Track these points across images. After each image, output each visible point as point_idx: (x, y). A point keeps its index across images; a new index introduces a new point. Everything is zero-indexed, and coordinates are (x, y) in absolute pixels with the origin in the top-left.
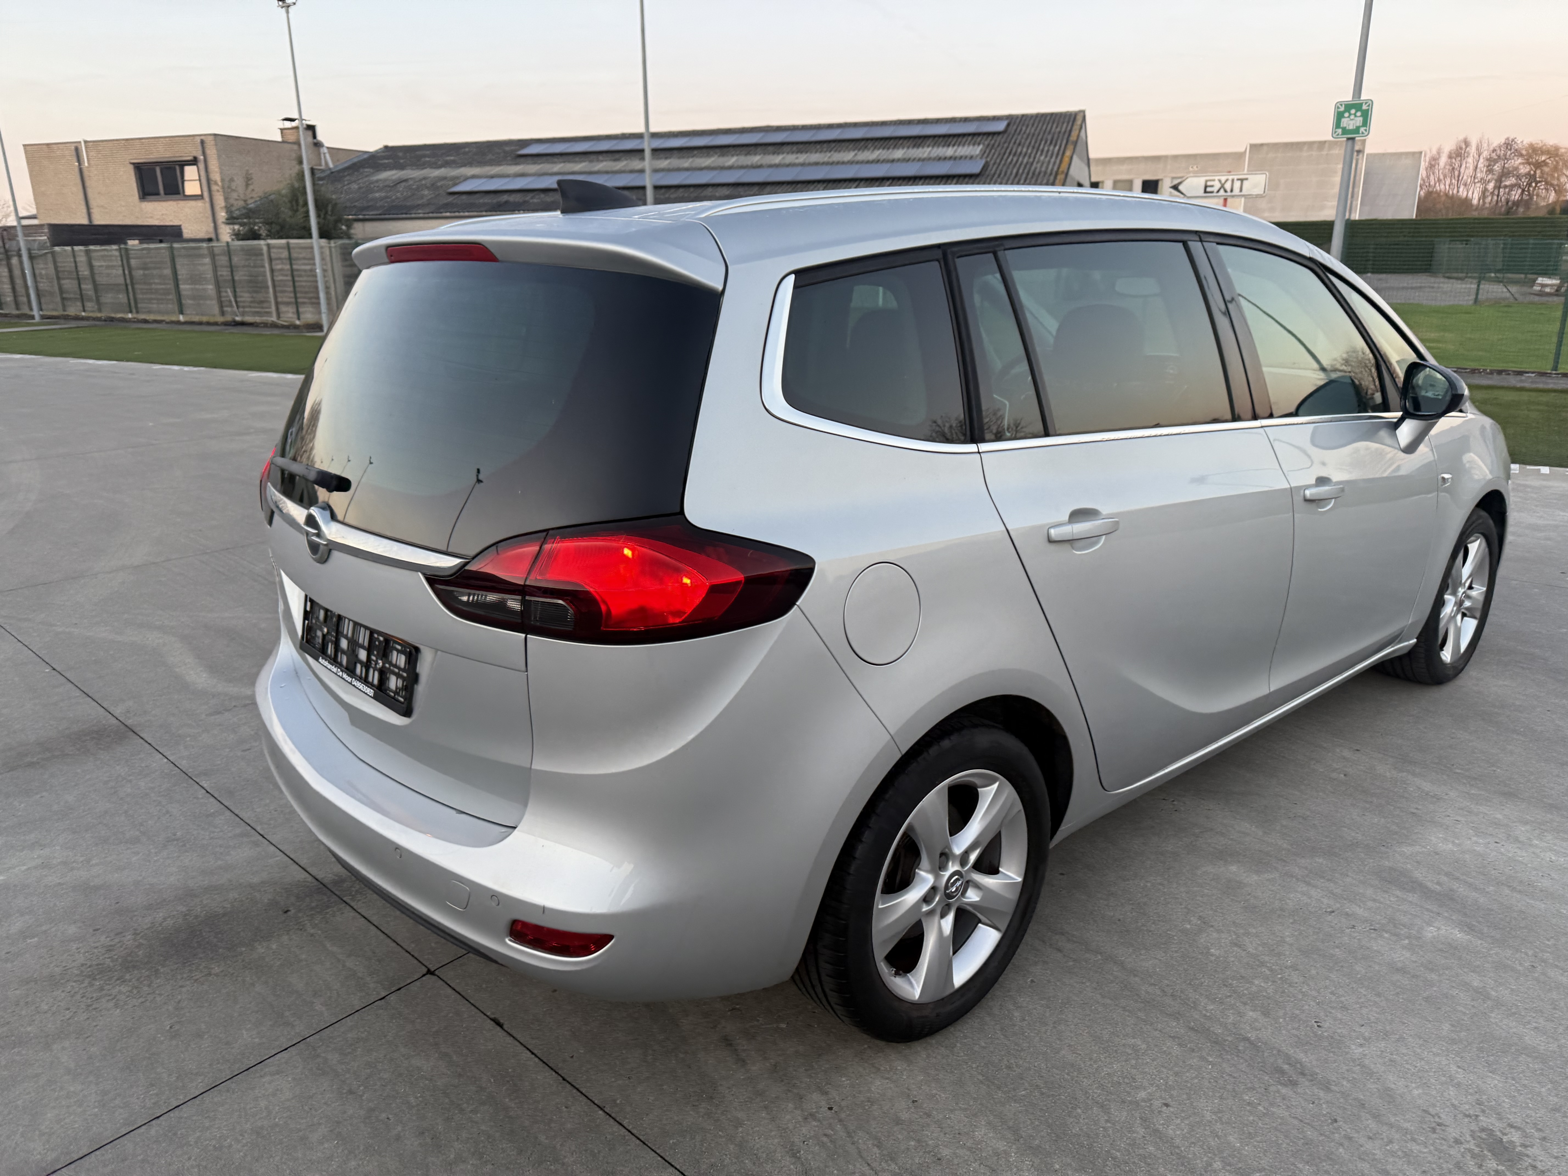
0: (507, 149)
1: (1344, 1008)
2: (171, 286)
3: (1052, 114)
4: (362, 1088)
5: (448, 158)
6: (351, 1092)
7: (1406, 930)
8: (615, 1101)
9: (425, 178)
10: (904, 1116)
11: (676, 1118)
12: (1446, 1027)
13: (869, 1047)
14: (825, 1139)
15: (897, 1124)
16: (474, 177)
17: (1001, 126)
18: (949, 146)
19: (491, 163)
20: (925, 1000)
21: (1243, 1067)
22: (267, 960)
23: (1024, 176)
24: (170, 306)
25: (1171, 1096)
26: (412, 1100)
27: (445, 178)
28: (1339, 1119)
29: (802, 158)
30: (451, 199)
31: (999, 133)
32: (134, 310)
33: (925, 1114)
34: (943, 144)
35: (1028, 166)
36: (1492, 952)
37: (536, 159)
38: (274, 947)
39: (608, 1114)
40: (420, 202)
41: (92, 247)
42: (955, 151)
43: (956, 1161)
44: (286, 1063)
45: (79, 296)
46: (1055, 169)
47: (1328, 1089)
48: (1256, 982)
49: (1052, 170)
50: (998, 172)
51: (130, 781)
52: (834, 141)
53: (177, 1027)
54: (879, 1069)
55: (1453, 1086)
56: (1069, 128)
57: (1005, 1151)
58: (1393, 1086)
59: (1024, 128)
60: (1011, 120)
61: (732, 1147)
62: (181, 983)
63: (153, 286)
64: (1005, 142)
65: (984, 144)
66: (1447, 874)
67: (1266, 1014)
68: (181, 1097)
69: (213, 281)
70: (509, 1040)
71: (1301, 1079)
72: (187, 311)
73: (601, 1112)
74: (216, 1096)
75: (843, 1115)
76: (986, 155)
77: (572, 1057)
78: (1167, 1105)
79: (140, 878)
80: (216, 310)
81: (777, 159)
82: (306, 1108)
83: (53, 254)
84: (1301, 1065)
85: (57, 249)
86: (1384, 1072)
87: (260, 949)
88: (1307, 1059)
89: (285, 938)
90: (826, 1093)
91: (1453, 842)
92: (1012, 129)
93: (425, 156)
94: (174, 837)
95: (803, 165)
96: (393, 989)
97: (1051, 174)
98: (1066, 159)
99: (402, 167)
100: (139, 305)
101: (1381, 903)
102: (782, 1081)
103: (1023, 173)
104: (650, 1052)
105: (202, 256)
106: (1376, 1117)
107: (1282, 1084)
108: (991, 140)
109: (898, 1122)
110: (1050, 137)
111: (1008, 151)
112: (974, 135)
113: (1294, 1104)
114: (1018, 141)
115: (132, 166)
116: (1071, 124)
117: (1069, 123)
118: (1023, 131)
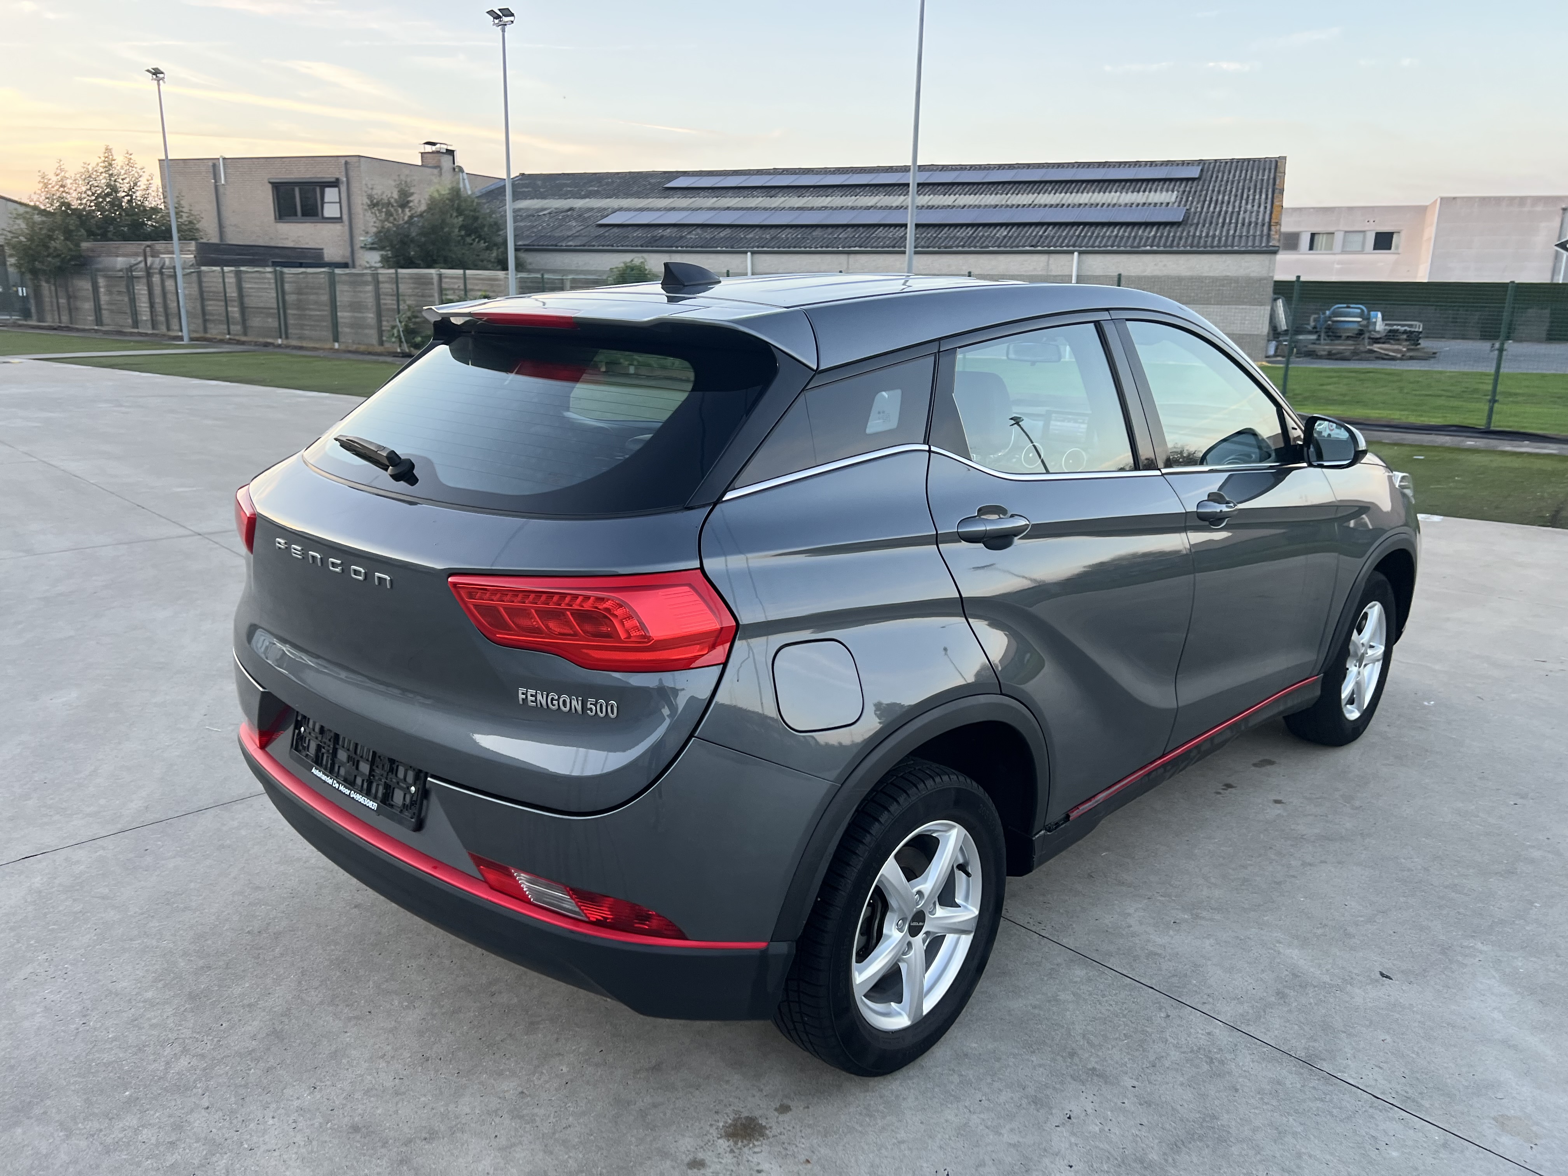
0: (653, 181)
2: (326, 313)
3: (1248, 161)
5: (591, 188)
9: (571, 209)
16: (620, 209)
17: (1195, 172)
18: (1138, 192)
19: (638, 195)
23: (1233, 225)
24: (324, 333)
27: (592, 209)
30: (602, 231)
31: (1193, 179)
32: (284, 336)
34: (1132, 189)
35: (1235, 215)
37: (686, 192)
40: (570, 233)
41: (242, 268)
42: (1147, 198)
45: (224, 319)
46: (1267, 219)
49: (1264, 219)
50: (1201, 221)
52: (1009, 183)
56: (1272, 176)
59: (1220, 175)
60: (1205, 166)
63: (307, 312)
64: (1201, 191)
65: (1178, 191)
69: (374, 309)
72: (342, 339)
76: (1183, 203)
80: (374, 341)
83: (199, 273)
85: (203, 268)
92: (1207, 175)
93: (567, 185)
97: (1263, 225)
99: (543, 197)
100: (290, 331)
103: (1230, 223)
105: (366, 283)
108: (1186, 187)
110: (1252, 186)
111: (1208, 199)
112: (1164, 180)
114: (1216, 189)
115: (270, 186)
116: (1273, 171)
117: (1270, 170)
118: (1219, 178)
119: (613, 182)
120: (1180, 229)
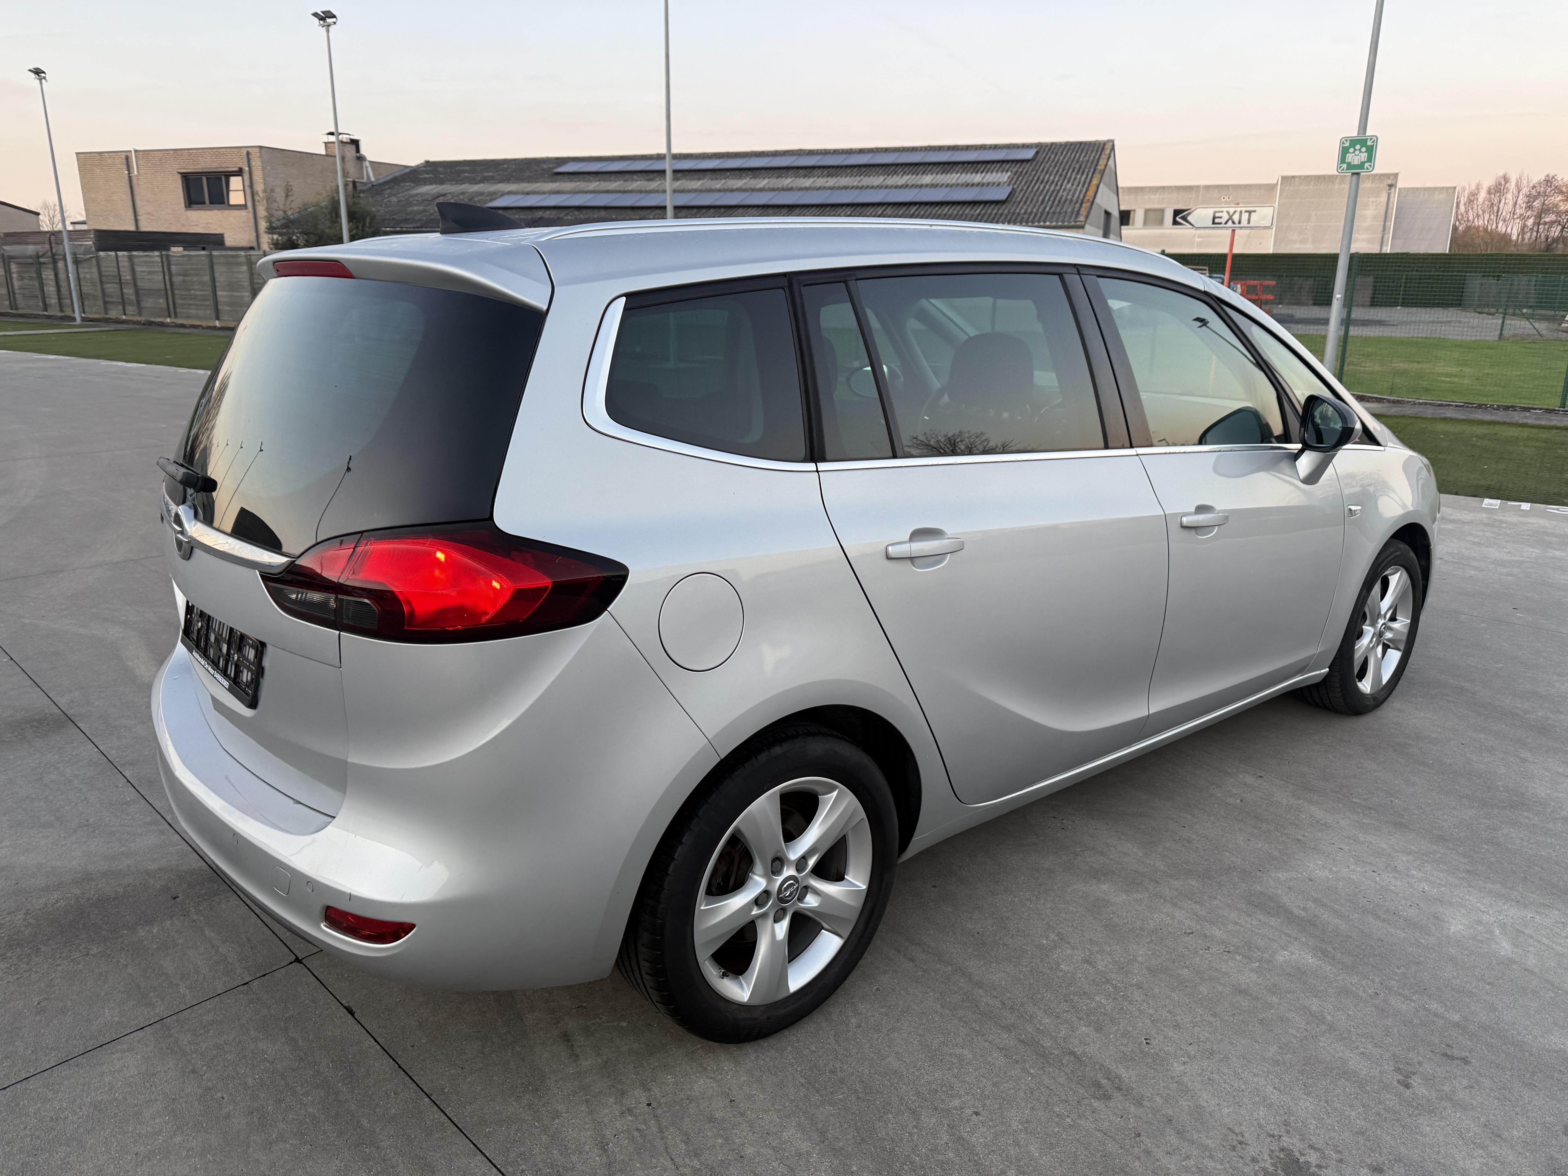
0: (544, 166)
1: (1177, 1027)
2: (209, 292)
3: (1081, 143)
4: (205, 1068)
5: (487, 174)
6: (193, 1071)
7: (1259, 953)
8: (443, 1089)
9: (463, 193)
10: (719, 1115)
11: (497, 1108)
12: (1274, 1049)
13: (702, 1047)
14: (636, 1134)
15: (710, 1121)
16: (507, 194)
17: (1029, 154)
18: (977, 172)
19: (528, 180)
20: (756, 1002)
21: (1062, 1080)
22: (145, 943)
23: (1050, 203)
24: (208, 312)
25: (984, 1106)
26: (250, 1081)
27: (483, 193)
28: (1142, 1133)
29: (832, 182)
31: (1028, 161)
32: (172, 315)
33: (740, 1113)
34: (972, 170)
35: (1055, 193)
36: (1338, 978)
37: (570, 177)
38: (155, 931)
39: (433, 1101)
41: (133, 253)
42: (983, 178)
43: (757, 1160)
44: (139, 1041)
45: (120, 301)
46: (1081, 197)
47: (1140, 1104)
48: (1097, 998)
49: (1078, 197)
50: (1024, 199)
51: (58, 768)
52: (865, 166)
53: (43, 1004)
54: (706, 1069)
55: (1264, 1106)
56: (1097, 157)
57: (807, 1152)
58: (1205, 1104)
59: (1053, 157)
60: (1040, 148)
61: (544, 1137)
62: (59, 962)
63: (192, 292)
64: (1033, 170)
65: (1012, 172)
66: (1315, 901)
67: (1099, 1029)
68: (32, 1070)
69: (249, 289)
70: (358, 1027)
71: (1116, 1094)
72: (222, 317)
73: (427, 1099)
74: (65, 1070)
75: (659, 1111)
76: (1013, 182)
77: (413, 1046)
78: (977, 1114)
79: (44, 861)
81: (807, 182)
82: (147, 1085)
83: (98, 258)
84: (1120, 1080)
85: (101, 253)
86: (1200, 1090)
87: (141, 933)
88: (1127, 1074)
89: (168, 922)
90: (649, 1090)
91: (1331, 870)
92: (1040, 157)
93: (464, 172)
94: (85, 823)
95: (832, 188)
96: (258, 975)
97: (1076, 203)
98: (1093, 188)
99: (442, 182)
100: (178, 310)
101: (1242, 926)
102: (609, 1077)
103: (1049, 200)
104: (489, 1044)
105: (240, 264)
106: (1180, 1133)
107: (1095, 1098)
108: (1020, 167)
109: (711, 1119)
110: (1077, 166)
111: (1036, 178)
112: (1003, 162)
113: (1102, 1117)
114: (1046, 169)
115: (179, 176)
116: (1099, 153)
117: (1097, 151)
118: (1051, 160)
119: (508, 168)
120: (1004, 207)
